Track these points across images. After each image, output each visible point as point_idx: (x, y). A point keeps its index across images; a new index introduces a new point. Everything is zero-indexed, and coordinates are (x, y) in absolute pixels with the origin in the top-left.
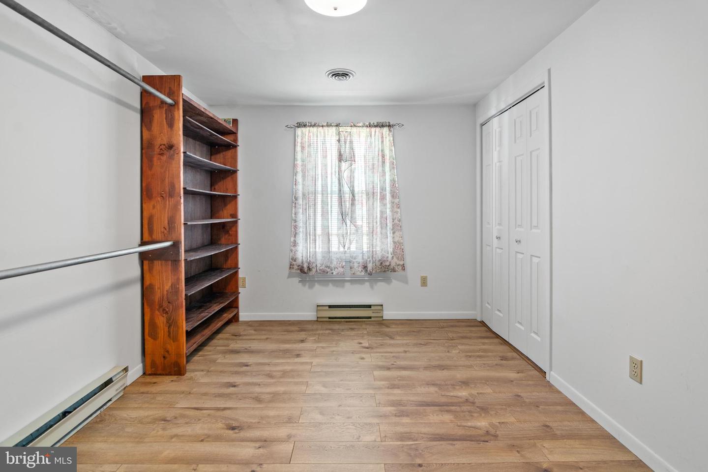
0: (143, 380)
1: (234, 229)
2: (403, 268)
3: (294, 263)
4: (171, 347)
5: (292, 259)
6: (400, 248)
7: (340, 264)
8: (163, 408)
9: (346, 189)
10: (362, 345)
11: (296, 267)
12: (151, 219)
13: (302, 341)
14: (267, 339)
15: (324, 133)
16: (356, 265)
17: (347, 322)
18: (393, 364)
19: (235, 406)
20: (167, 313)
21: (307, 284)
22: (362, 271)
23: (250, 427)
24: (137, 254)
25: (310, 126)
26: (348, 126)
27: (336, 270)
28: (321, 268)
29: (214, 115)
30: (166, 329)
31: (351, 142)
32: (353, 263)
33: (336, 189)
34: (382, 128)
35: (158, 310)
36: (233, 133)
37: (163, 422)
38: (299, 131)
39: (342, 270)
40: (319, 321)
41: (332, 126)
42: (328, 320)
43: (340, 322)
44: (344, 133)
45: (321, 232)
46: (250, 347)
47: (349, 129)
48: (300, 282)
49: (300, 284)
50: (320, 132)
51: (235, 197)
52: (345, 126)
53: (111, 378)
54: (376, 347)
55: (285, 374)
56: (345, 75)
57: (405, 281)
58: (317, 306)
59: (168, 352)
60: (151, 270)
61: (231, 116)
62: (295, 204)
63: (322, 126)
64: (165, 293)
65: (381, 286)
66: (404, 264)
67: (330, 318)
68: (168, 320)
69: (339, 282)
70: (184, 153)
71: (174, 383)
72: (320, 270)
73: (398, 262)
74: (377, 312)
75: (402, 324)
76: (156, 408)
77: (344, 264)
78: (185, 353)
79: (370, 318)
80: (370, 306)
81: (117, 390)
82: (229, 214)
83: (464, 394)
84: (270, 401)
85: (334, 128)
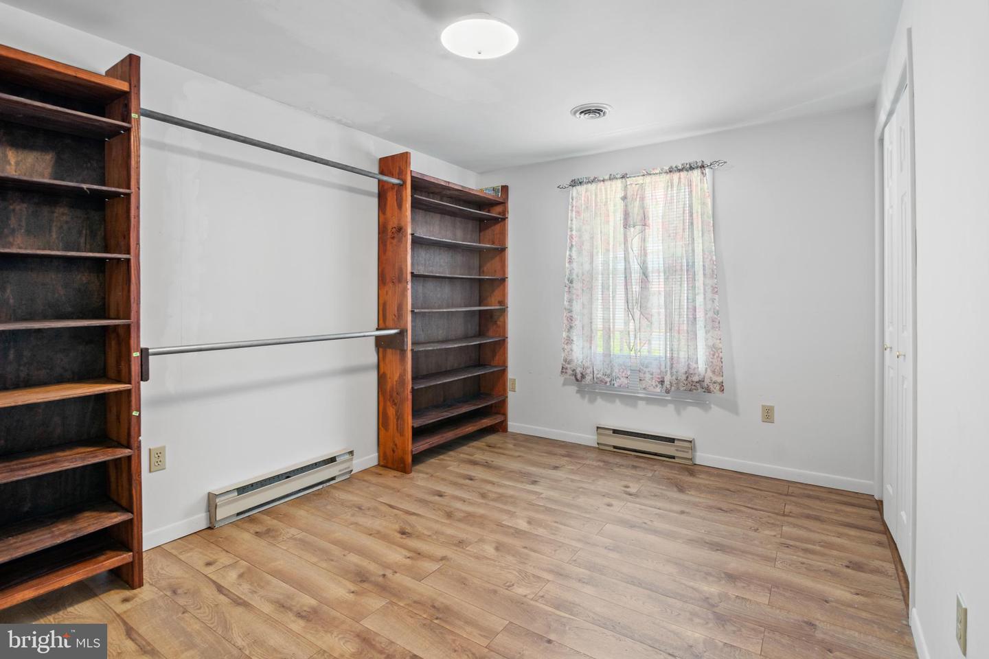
0: (374, 470)
1: (501, 319)
2: (721, 388)
3: (569, 366)
4: (398, 441)
5: (565, 360)
6: (718, 357)
7: (623, 372)
8: (366, 497)
9: (635, 266)
10: (628, 490)
11: (570, 372)
12: (384, 305)
13: (556, 468)
14: (519, 456)
15: (606, 189)
16: (648, 376)
17: (637, 457)
18: (645, 523)
19: (423, 514)
20: (395, 404)
21: (587, 396)
22: (657, 386)
23: (419, 537)
24: (374, 337)
25: (589, 182)
26: (638, 176)
27: (618, 380)
28: (598, 376)
29: (462, 186)
30: (395, 420)
31: (642, 199)
32: (644, 373)
33: (621, 266)
34: (690, 172)
35: (389, 400)
36: (503, 203)
37: (357, 509)
38: (575, 191)
39: (626, 381)
40: (600, 449)
41: (617, 179)
42: (612, 449)
43: (627, 455)
44: (634, 186)
45: (602, 326)
46: (492, 461)
47: (640, 180)
48: (578, 392)
49: (578, 395)
50: (601, 189)
51: (503, 280)
52: (634, 177)
53: (335, 457)
54: (645, 497)
55: (501, 498)
56: (598, 111)
57: (733, 408)
58: (598, 428)
59: (396, 445)
60: (384, 357)
61: (498, 183)
62: (569, 288)
63: (603, 181)
64: (395, 383)
65: (692, 412)
66: (722, 382)
67: (615, 447)
68: (397, 412)
69: (630, 400)
70: (412, 234)
71: (395, 479)
72: (597, 378)
73: (715, 378)
74: (683, 451)
75: (719, 476)
76: (363, 496)
77: (629, 373)
78: (410, 449)
79: (673, 457)
80: (672, 440)
81: (340, 471)
82: (497, 301)
83: (712, 589)
84: (459, 520)
85: (619, 182)
